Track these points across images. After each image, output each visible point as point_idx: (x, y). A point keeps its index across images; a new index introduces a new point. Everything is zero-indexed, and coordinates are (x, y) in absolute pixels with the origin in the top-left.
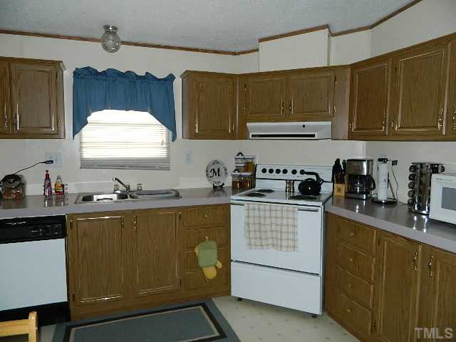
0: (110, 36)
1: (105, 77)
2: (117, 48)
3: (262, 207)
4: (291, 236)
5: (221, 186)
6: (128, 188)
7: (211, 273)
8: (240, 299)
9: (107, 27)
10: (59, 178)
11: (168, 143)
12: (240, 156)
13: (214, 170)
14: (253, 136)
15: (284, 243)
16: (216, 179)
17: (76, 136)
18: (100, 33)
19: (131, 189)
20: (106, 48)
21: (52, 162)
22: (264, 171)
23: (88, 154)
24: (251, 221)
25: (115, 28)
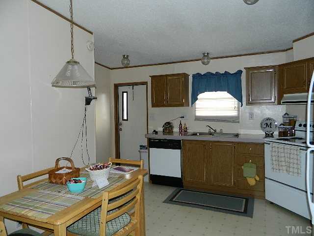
0: (206, 57)
1: (205, 77)
2: (208, 62)
3: (279, 146)
4: (295, 166)
5: (272, 134)
6: (215, 131)
7: (252, 182)
8: (272, 203)
9: (204, 54)
10: (185, 124)
11: (239, 108)
12: (286, 116)
13: (267, 123)
14: (283, 102)
15: (291, 170)
16: (268, 129)
17: (193, 105)
18: (201, 56)
19: (217, 131)
20: (203, 63)
21: (183, 117)
22: (300, 125)
23: (199, 113)
24: (274, 158)
25: (208, 54)
